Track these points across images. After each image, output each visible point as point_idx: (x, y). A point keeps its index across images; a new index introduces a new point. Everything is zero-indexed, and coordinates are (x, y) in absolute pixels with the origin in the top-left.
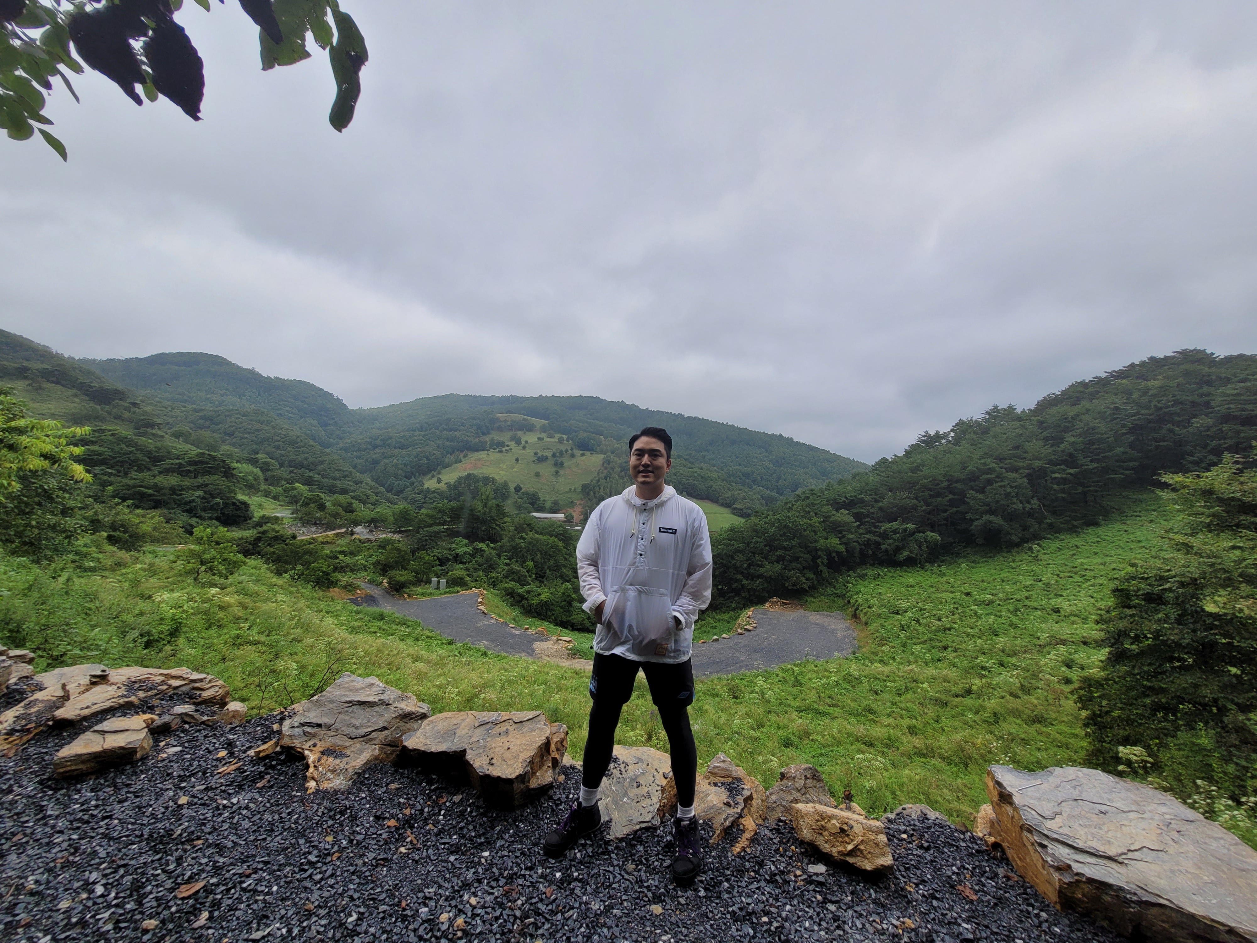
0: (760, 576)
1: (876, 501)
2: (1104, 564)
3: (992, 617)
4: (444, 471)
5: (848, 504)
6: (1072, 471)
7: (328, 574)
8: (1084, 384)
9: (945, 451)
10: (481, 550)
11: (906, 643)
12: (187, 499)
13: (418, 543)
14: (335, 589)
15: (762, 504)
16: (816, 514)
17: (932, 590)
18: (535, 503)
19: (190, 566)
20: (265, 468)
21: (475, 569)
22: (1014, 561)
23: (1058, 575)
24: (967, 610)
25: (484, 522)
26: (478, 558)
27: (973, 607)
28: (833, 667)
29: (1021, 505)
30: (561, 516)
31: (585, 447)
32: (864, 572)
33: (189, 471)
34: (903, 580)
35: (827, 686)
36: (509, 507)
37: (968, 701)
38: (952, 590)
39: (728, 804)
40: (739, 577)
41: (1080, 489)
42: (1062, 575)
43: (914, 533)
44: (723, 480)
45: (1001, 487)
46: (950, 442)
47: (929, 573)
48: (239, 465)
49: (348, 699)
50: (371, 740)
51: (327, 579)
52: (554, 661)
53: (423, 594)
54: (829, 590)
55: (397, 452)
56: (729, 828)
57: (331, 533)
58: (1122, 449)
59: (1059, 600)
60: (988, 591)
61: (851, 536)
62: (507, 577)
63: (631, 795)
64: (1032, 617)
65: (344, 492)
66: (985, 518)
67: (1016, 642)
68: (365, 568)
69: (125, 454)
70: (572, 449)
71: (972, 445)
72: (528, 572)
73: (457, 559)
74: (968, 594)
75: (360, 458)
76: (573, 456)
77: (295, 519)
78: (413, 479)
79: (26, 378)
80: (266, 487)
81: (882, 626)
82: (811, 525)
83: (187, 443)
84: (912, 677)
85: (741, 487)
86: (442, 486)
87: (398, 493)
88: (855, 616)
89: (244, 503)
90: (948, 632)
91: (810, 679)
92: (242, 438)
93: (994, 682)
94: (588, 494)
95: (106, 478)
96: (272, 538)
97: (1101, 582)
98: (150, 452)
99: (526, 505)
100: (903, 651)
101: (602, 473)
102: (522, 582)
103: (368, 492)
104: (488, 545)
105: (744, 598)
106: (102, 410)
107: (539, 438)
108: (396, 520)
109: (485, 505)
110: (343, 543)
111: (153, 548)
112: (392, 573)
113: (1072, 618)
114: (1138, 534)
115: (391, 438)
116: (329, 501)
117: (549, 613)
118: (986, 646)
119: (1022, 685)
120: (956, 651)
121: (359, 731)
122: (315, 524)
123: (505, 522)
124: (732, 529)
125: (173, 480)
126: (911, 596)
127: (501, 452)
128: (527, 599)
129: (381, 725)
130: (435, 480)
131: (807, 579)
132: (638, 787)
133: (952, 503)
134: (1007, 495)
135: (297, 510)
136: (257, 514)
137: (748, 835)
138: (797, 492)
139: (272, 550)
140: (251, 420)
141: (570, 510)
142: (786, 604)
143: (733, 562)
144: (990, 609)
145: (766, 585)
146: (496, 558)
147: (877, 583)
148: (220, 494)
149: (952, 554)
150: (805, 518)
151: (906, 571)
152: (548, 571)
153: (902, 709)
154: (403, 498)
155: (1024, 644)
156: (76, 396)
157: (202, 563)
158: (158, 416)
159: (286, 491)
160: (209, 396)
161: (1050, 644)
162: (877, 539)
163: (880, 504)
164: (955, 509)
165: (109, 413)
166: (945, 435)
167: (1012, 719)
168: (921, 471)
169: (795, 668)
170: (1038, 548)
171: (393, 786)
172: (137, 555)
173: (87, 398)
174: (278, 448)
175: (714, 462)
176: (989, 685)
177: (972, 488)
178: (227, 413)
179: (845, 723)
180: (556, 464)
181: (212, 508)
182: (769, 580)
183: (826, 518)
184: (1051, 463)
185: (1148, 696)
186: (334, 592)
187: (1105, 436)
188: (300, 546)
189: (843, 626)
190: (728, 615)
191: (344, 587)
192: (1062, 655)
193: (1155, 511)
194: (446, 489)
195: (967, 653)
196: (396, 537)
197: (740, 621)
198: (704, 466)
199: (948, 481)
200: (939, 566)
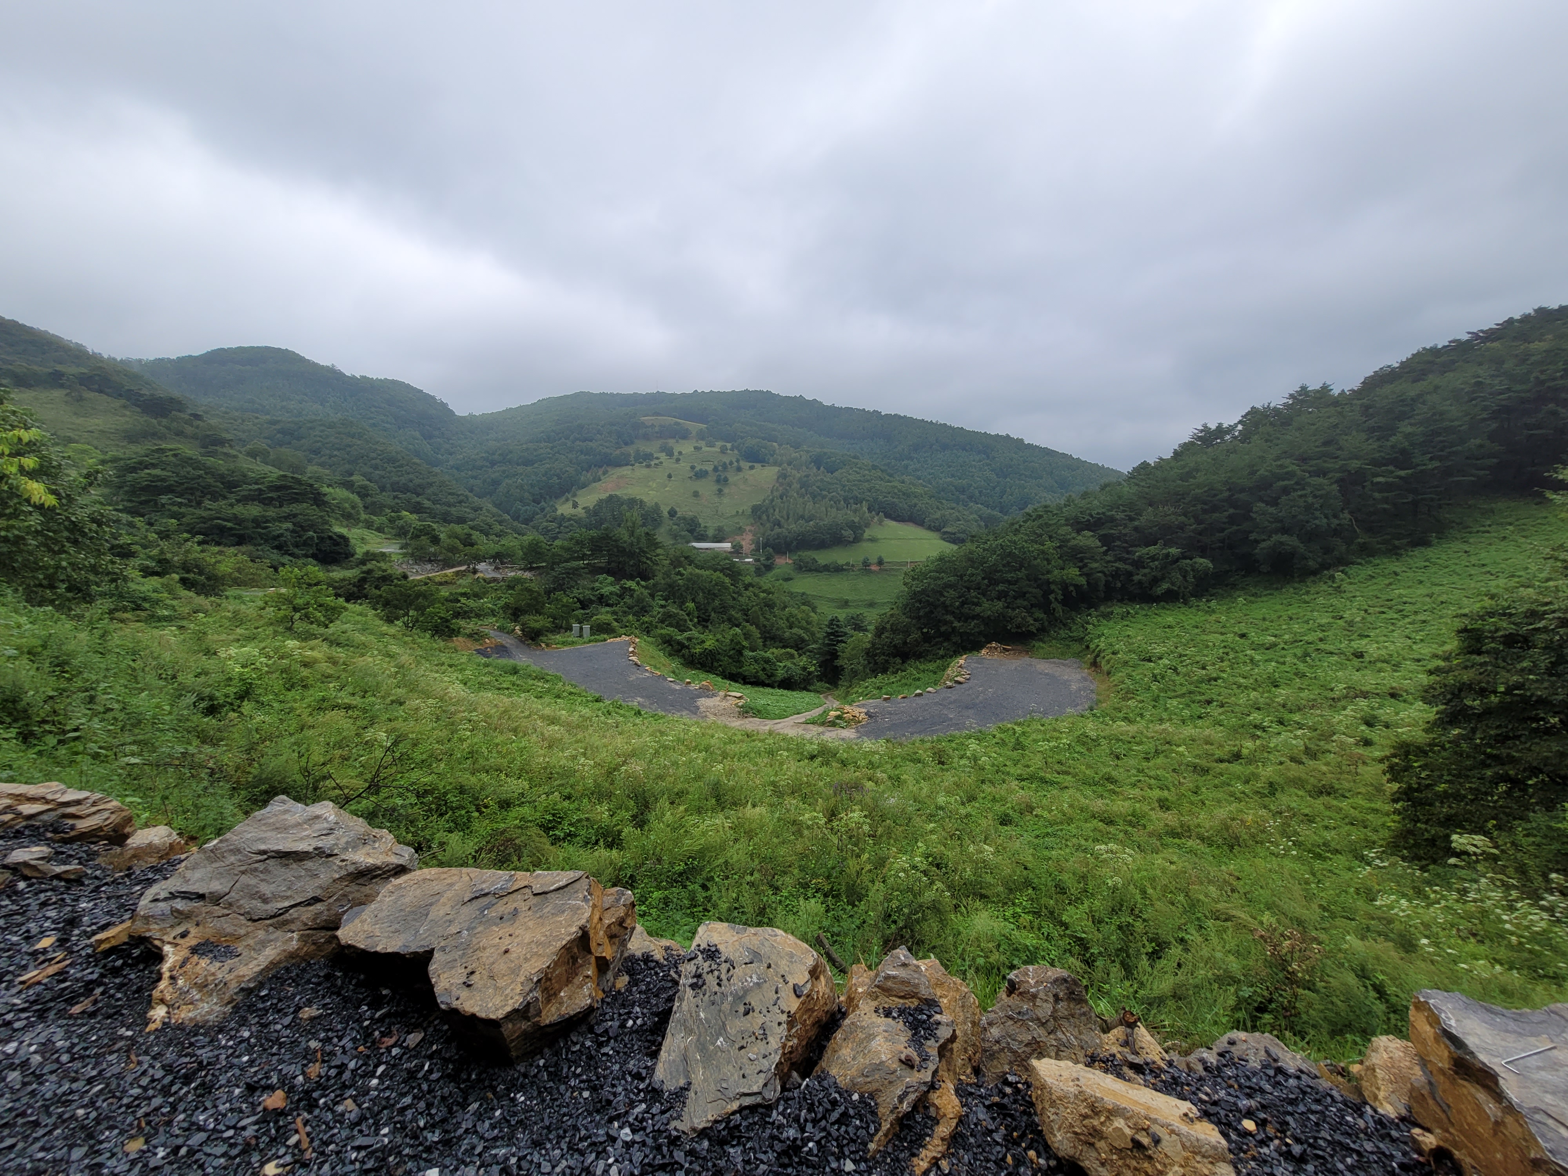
0: (976, 617)
1: (1131, 519)
2: (1430, 596)
3: (1273, 664)
4: (579, 492)
5: (1093, 524)
6: (1402, 473)
7: (447, 621)
8: (1434, 352)
9: (1228, 451)
10: (630, 589)
11: (1158, 696)
12: (275, 533)
13: (554, 582)
14: (460, 638)
15: (979, 526)
16: (1050, 537)
17: (1196, 631)
18: (695, 531)
19: (282, 613)
20: (363, 493)
21: (625, 612)
22: (1308, 593)
23: (1366, 611)
24: (1240, 655)
25: (632, 555)
26: (628, 600)
27: (1248, 652)
28: (1064, 726)
29: (1325, 521)
30: (727, 546)
31: (755, 457)
32: (1109, 610)
33: (272, 499)
34: (1159, 619)
35: (1055, 750)
36: (662, 536)
37: (1236, 768)
38: (1223, 630)
39: (908, 1063)
40: (949, 618)
41: (1411, 497)
42: (1371, 610)
43: (1177, 560)
44: (931, 497)
45: (1301, 496)
46: (1236, 438)
47: (1193, 610)
48: (331, 490)
49: (263, 847)
50: (286, 923)
51: (447, 627)
52: (722, 721)
53: (564, 643)
54: (1063, 633)
55: (520, 469)
56: (908, 1116)
57: (450, 571)
58: (1478, 441)
59: (1364, 641)
60: (1269, 632)
61: (1095, 565)
62: (662, 622)
63: (731, 1030)
64: (1326, 664)
65: (461, 520)
66: (1275, 538)
67: (1302, 695)
68: (493, 613)
69: (193, 479)
70: (738, 461)
71: (1267, 441)
72: (688, 615)
73: (602, 600)
74: (1243, 636)
75: (475, 478)
76: (739, 469)
77: (405, 555)
78: (543, 503)
79: (62, 386)
80: (367, 517)
81: (1129, 676)
82: (1043, 552)
83: (267, 464)
84: (1165, 738)
85: (954, 505)
86: (580, 512)
87: (526, 522)
88: (1095, 664)
89: (342, 537)
90: (1214, 683)
91: (1036, 741)
92: (331, 457)
93: (1272, 745)
94: (760, 518)
95: (175, 508)
96: (378, 579)
97: (1423, 618)
98: (222, 476)
99: (683, 533)
100: (1154, 707)
101: (777, 490)
102: (682, 628)
103: (490, 520)
104: (638, 583)
105: (955, 643)
106: (159, 424)
107: (695, 448)
108: (525, 554)
109: (632, 534)
110: (464, 583)
111: (238, 592)
112: (525, 618)
113: (1379, 665)
114: (1484, 554)
115: (511, 452)
116: (443, 532)
117: (715, 664)
118: (1261, 700)
119: (1307, 748)
120: (1222, 706)
121: (268, 907)
122: (430, 561)
123: (658, 555)
124: (941, 559)
125: (254, 510)
126: (1168, 638)
127: (648, 466)
128: (688, 647)
129: (310, 895)
130: (570, 504)
131: (1035, 620)
132: (746, 1013)
133: (1232, 520)
134: (1308, 508)
135: (407, 544)
136: (360, 551)
137: (944, 1130)
138: (1027, 510)
139: (378, 592)
140: (339, 433)
141: (738, 538)
142: (1008, 650)
143: (942, 599)
144: (1270, 654)
145: (982, 628)
146: (649, 599)
147: (1126, 623)
148: (312, 526)
149: (1227, 586)
150: (1036, 542)
151: (1164, 608)
152: (713, 614)
153: (1150, 777)
154: (534, 527)
155: (1312, 697)
156: (125, 407)
157: (296, 609)
158: (227, 431)
159: (391, 521)
160: (284, 403)
161: (1346, 697)
162: (1129, 568)
163: (1136, 523)
164: (1235, 528)
165: (168, 428)
166: (1231, 429)
167: (1293, 790)
168: (1195, 478)
169: (1017, 728)
170: (1343, 576)
171: (308, 1012)
172: (218, 601)
173: (138, 410)
174: (376, 468)
175: (919, 473)
176: (1265, 748)
177: (1261, 499)
178: (309, 425)
179: (1078, 795)
180: (718, 481)
181: (305, 544)
182: (987, 621)
183: (1064, 542)
184: (1375, 463)
185: (1489, 766)
186: (459, 641)
187: (1456, 423)
188: (410, 588)
189: (1078, 676)
190: (935, 665)
191: (470, 636)
192: (1362, 710)
193: (1510, 524)
194: (584, 515)
195: (1237, 709)
196: (527, 575)
197: (949, 671)
198: (907, 478)
199: (1229, 490)
200: (1208, 601)
